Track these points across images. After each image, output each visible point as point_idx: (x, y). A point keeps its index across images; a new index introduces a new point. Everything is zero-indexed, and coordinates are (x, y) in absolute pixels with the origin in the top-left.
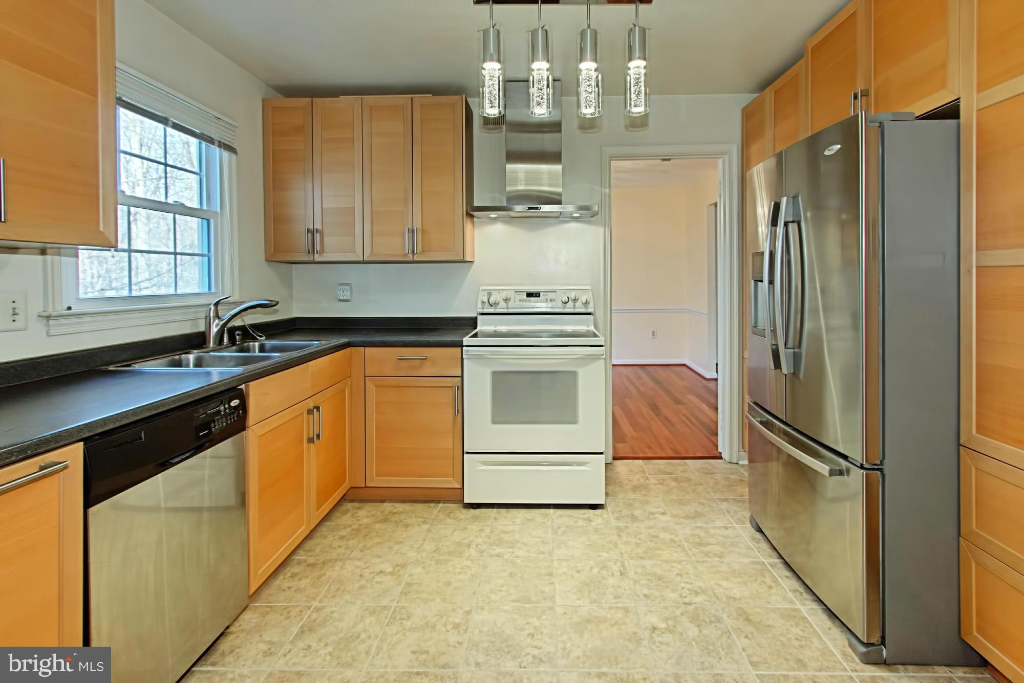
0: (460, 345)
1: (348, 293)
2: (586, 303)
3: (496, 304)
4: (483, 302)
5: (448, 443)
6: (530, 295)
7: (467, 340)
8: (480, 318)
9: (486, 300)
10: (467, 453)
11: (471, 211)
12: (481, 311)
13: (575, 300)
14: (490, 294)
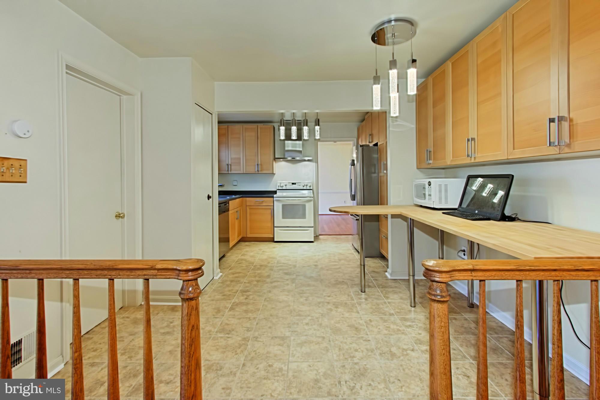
0: (273, 197)
1: (237, 183)
2: (310, 186)
3: (282, 187)
4: (279, 186)
5: (270, 224)
6: (293, 184)
7: (275, 196)
8: (277, 191)
9: (279, 185)
10: (275, 227)
11: (275, 159)
12: (278, 189)
13: (307, 185)
14: (281, 184)
